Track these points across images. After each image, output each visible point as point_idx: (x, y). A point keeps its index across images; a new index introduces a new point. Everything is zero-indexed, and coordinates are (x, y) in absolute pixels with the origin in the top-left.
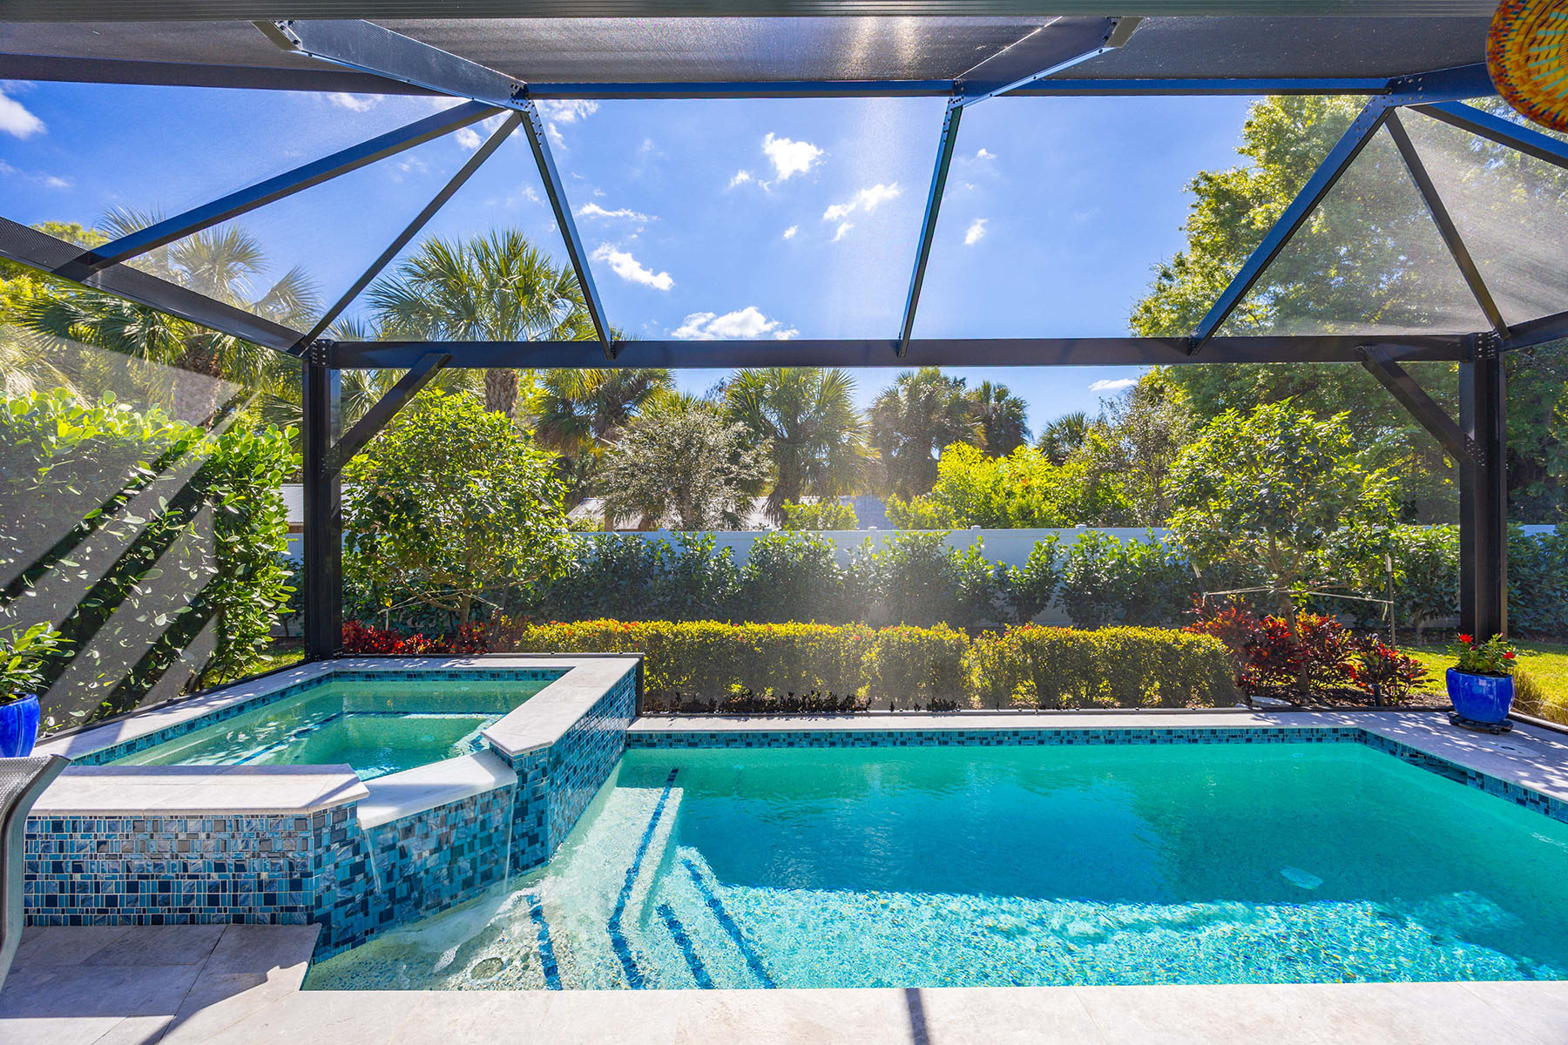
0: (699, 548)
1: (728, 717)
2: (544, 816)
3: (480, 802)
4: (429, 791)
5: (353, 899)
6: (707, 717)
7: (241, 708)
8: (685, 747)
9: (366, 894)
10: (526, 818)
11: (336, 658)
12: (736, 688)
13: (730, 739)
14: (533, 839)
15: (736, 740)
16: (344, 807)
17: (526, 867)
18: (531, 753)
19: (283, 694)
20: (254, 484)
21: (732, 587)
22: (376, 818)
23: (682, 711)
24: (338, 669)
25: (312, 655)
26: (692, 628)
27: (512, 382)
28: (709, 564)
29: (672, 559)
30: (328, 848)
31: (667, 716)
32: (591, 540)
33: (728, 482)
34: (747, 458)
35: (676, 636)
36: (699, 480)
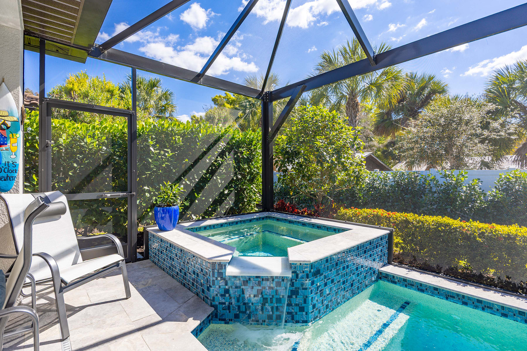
0: (455, 179)
1: (450, 280)
2: (307, 299)
3: (276, 280)
4: (254, 267)
5: (224, 303)
6: (434, 276)
7: (237, 223)
8: (415, 290)
9: (229, 303)
10: (298, 296)
11: (271, 211)
12: (462, 263)
13: (449, 296)
14: (302, 309)
15: (454, 297)
16: (222, 264)
17: (297, 322)
18: (300, 264)
19: (250, 221)
20: (253, 148)
21: (480, 203)
22: (232, 272)
23: (416, 267)
24: (269, 215)
25: (264, 209)
26: (430, 220)
27: (357, 105)
28: (462, 189)
29: (437, 185)
30: (217, 279)
31: (407, 269)
32: (390, 174)
33: (482, 142)
34: (495, 125)
35: (418, 223)
36: (459, 141)
